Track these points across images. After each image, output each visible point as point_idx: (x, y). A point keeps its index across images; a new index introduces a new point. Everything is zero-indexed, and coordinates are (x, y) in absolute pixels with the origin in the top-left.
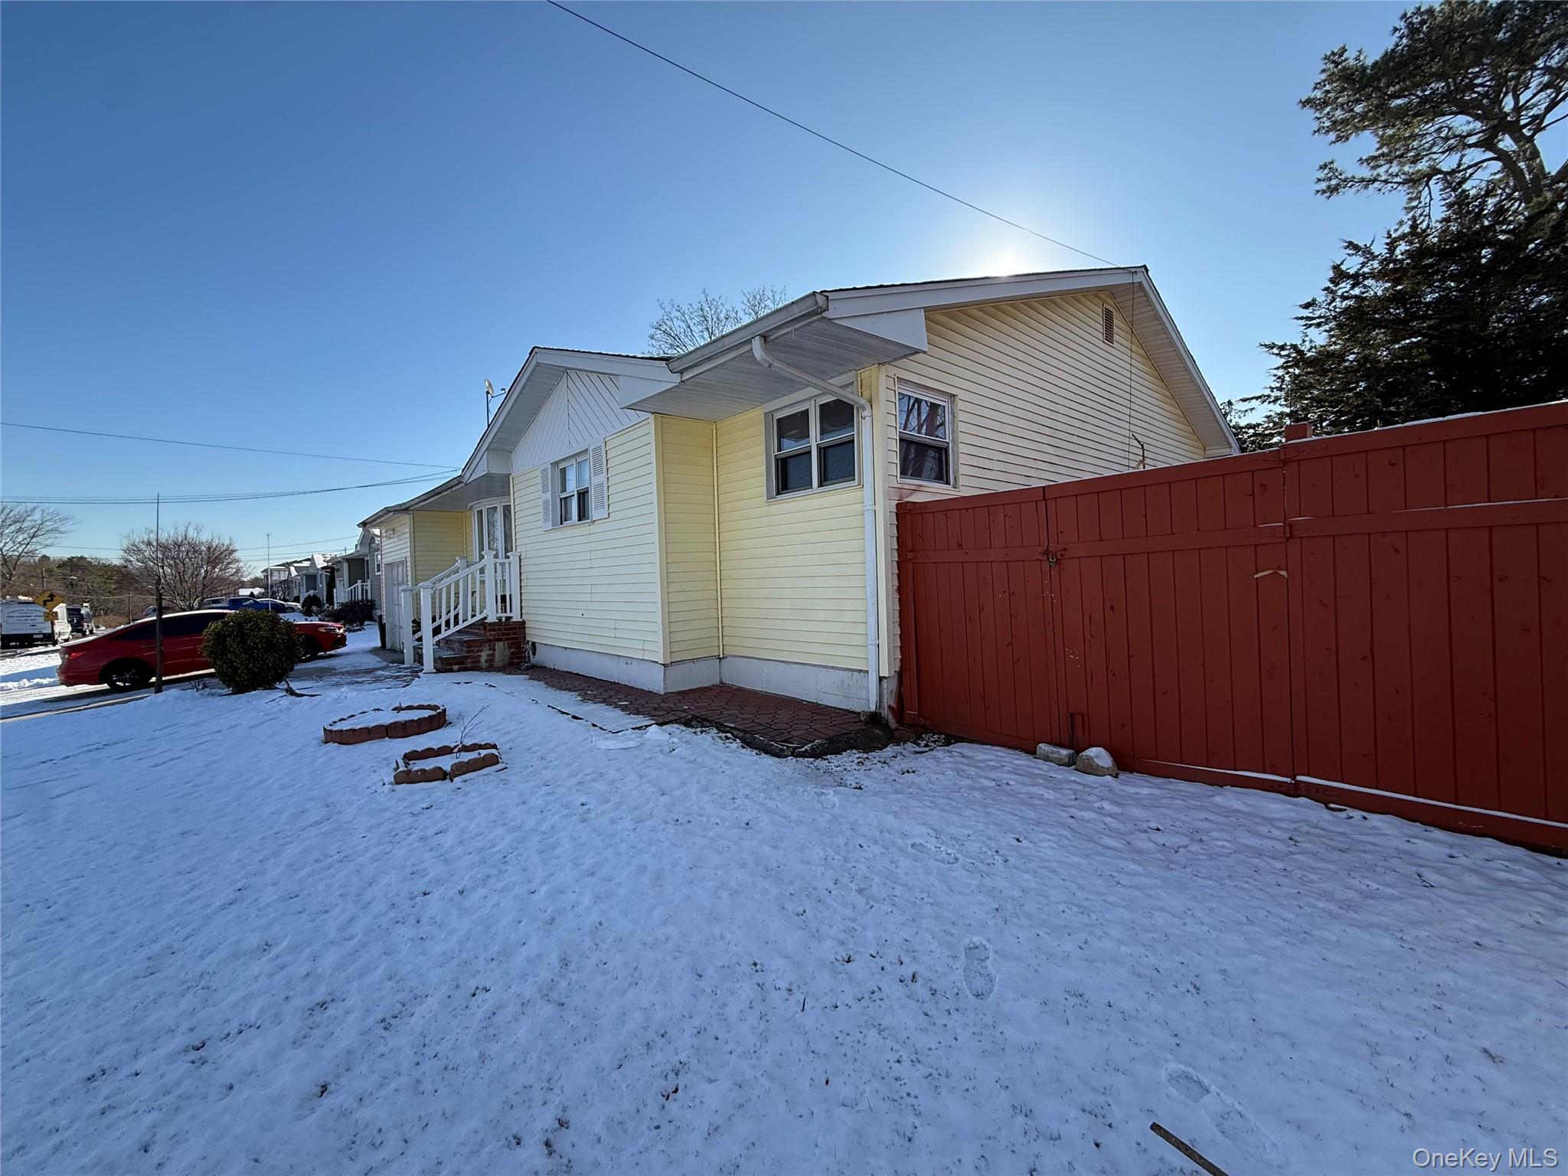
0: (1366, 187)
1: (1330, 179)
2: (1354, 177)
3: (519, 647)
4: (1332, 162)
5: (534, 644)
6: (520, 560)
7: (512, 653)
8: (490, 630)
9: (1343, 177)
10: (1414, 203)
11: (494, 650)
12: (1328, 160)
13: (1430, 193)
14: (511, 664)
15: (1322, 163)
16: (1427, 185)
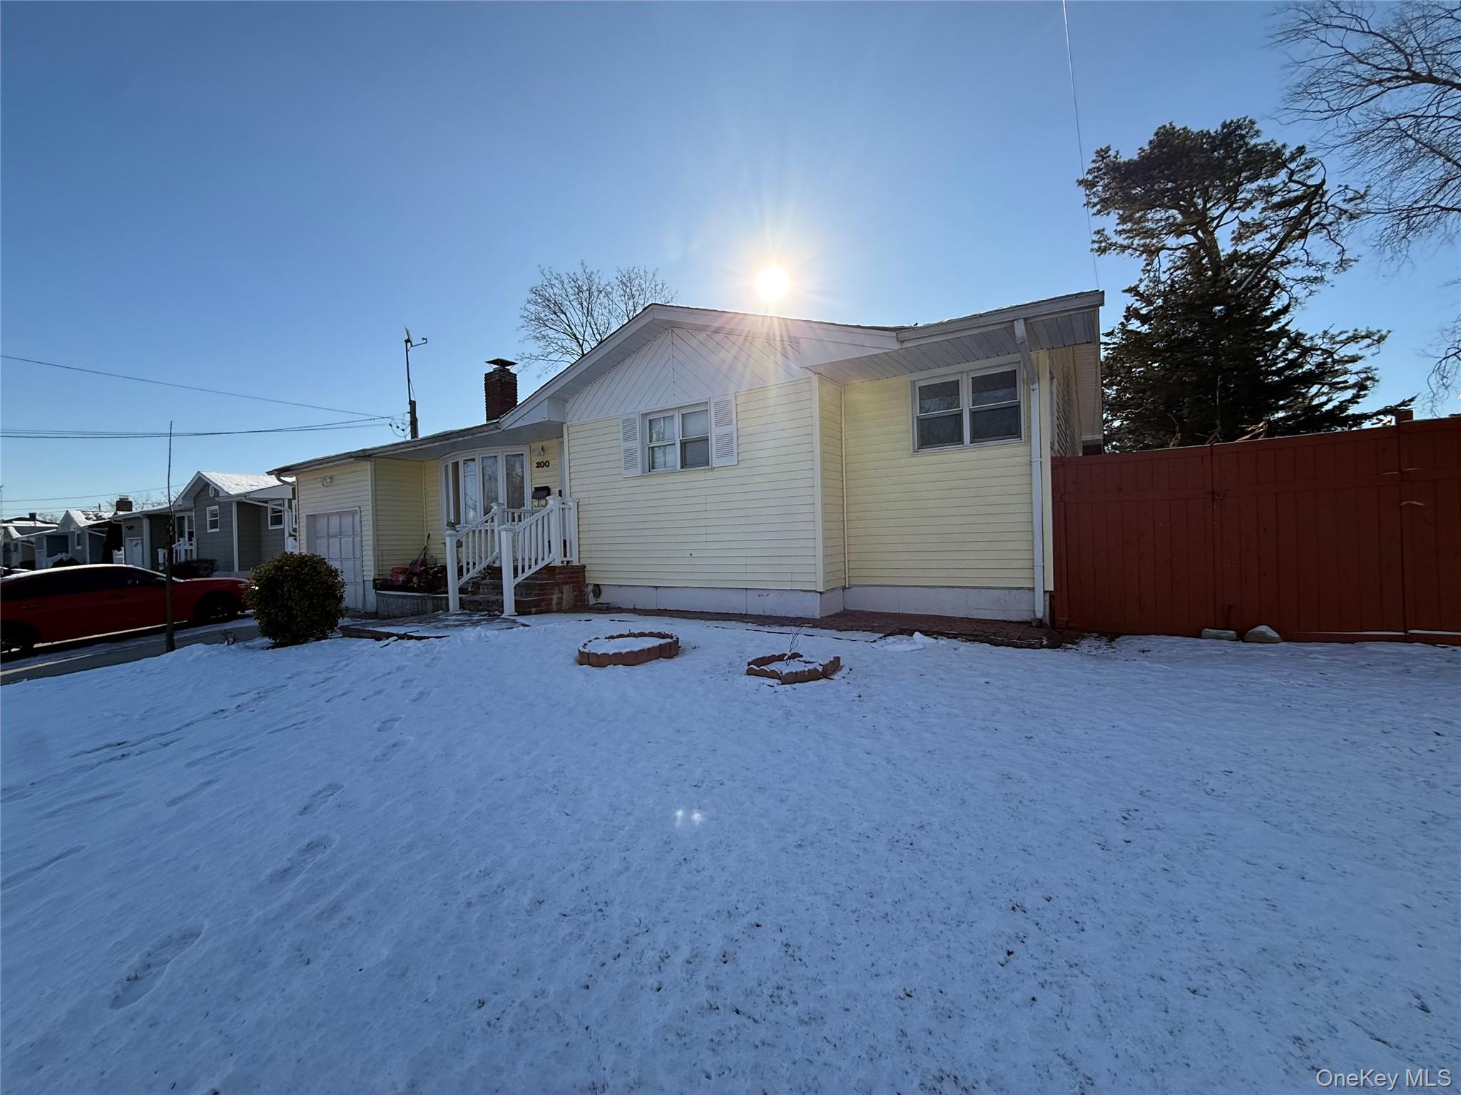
0: (1123, 251)
1: (1101, 242)
2: (1116, 243)
3: (581, 591)
4: (1103, 230)
5: (597, 586)
6: (578, 505)
7: (576, 596)
8: (559, 574)
9: (1109, 242)
10: (1149, 268)
11: (562, 593)
12: (1101, 228)
13: (1159, 262)
14: (575, 606)
15: (1096, 230)
16: (1158, 255)
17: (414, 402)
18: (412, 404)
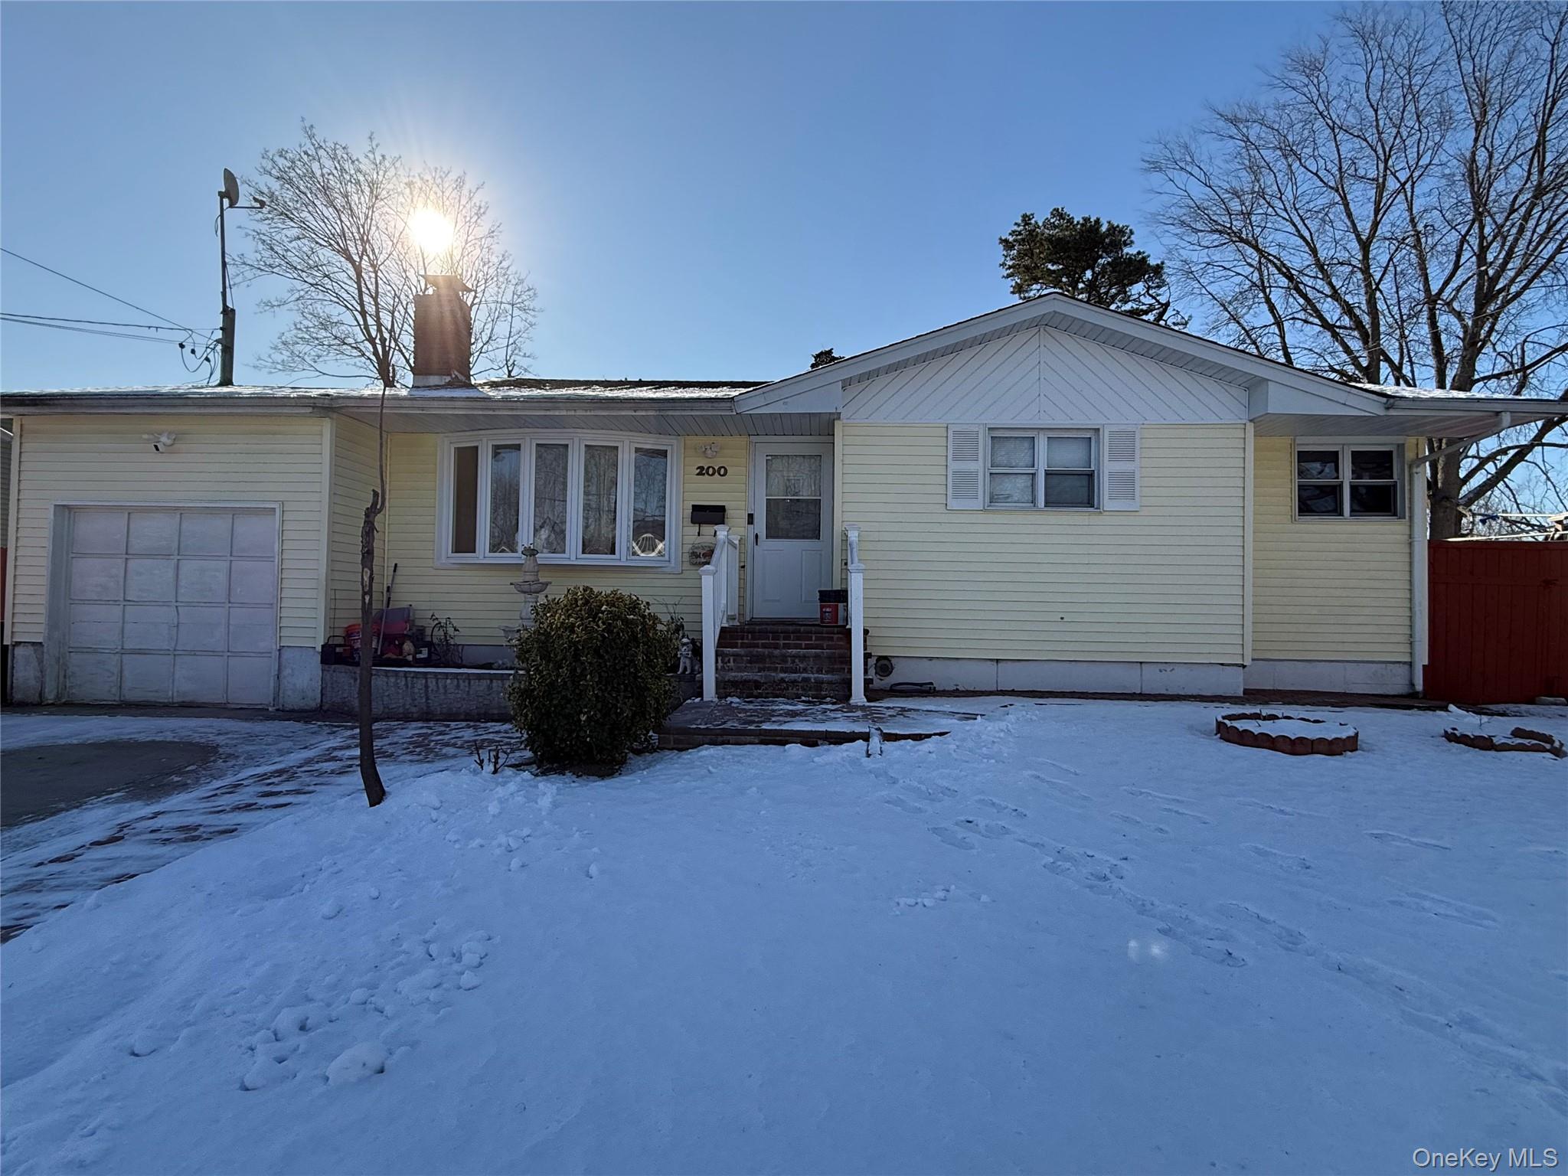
5: (885, 659)
17: (233, 311)
18: (228, 314)
